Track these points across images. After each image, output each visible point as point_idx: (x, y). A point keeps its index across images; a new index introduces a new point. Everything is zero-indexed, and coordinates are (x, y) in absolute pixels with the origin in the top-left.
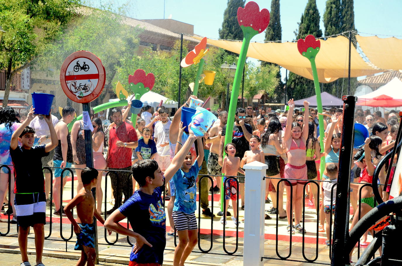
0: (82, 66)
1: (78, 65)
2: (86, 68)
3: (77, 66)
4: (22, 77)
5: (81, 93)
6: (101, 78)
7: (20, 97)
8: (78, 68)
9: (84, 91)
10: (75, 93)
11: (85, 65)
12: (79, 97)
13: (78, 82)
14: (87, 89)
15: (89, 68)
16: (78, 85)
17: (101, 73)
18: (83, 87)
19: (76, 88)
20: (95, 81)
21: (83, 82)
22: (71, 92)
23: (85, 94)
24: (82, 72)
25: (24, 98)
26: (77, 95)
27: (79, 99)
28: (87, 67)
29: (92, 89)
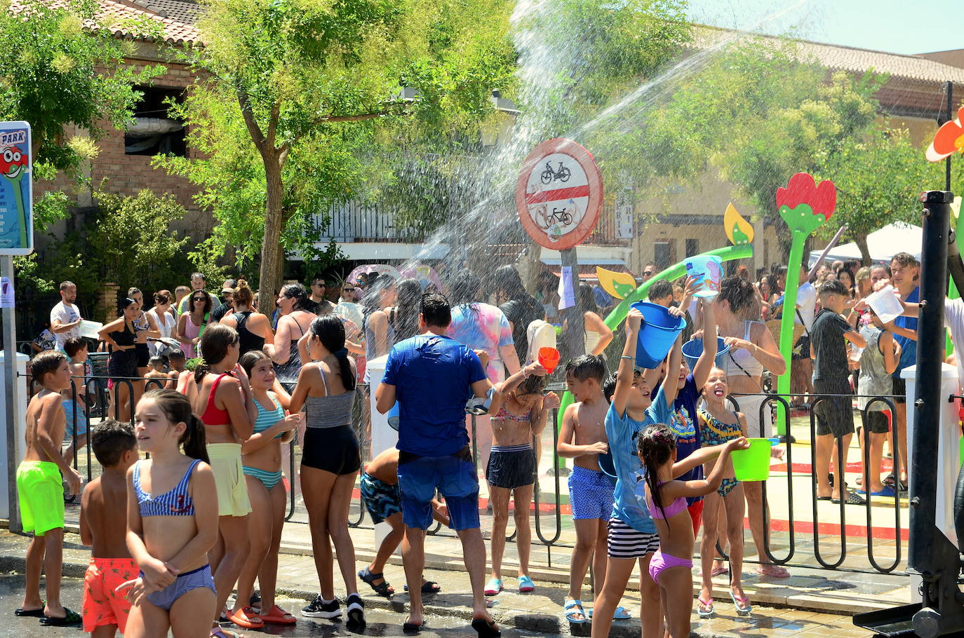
0: (556, 172)
1: (549, 171)
2: (564, 175)
4: (616, 211)
5: (557, 228)
6: (595, 194)
7: (613, 258)
8: (549, 175)
9: (562, 223)
10: (546, 228)
11: (564, 169)
12: (553, 237)
13: (552, 205)
14: (567, 219)
15: (570, 175)
16: (550, 213)
17: (594, 183)
18: (559, 215)
19: (546, 219)
20: (582, 202)
21: (560, 204)
22: (539, 228)
23: (564, 231)
24: (557, 184)
25: (623, 259)
26: (549, 232)
27: (553, 241)
28: (566, 172)
29: (577, 219)
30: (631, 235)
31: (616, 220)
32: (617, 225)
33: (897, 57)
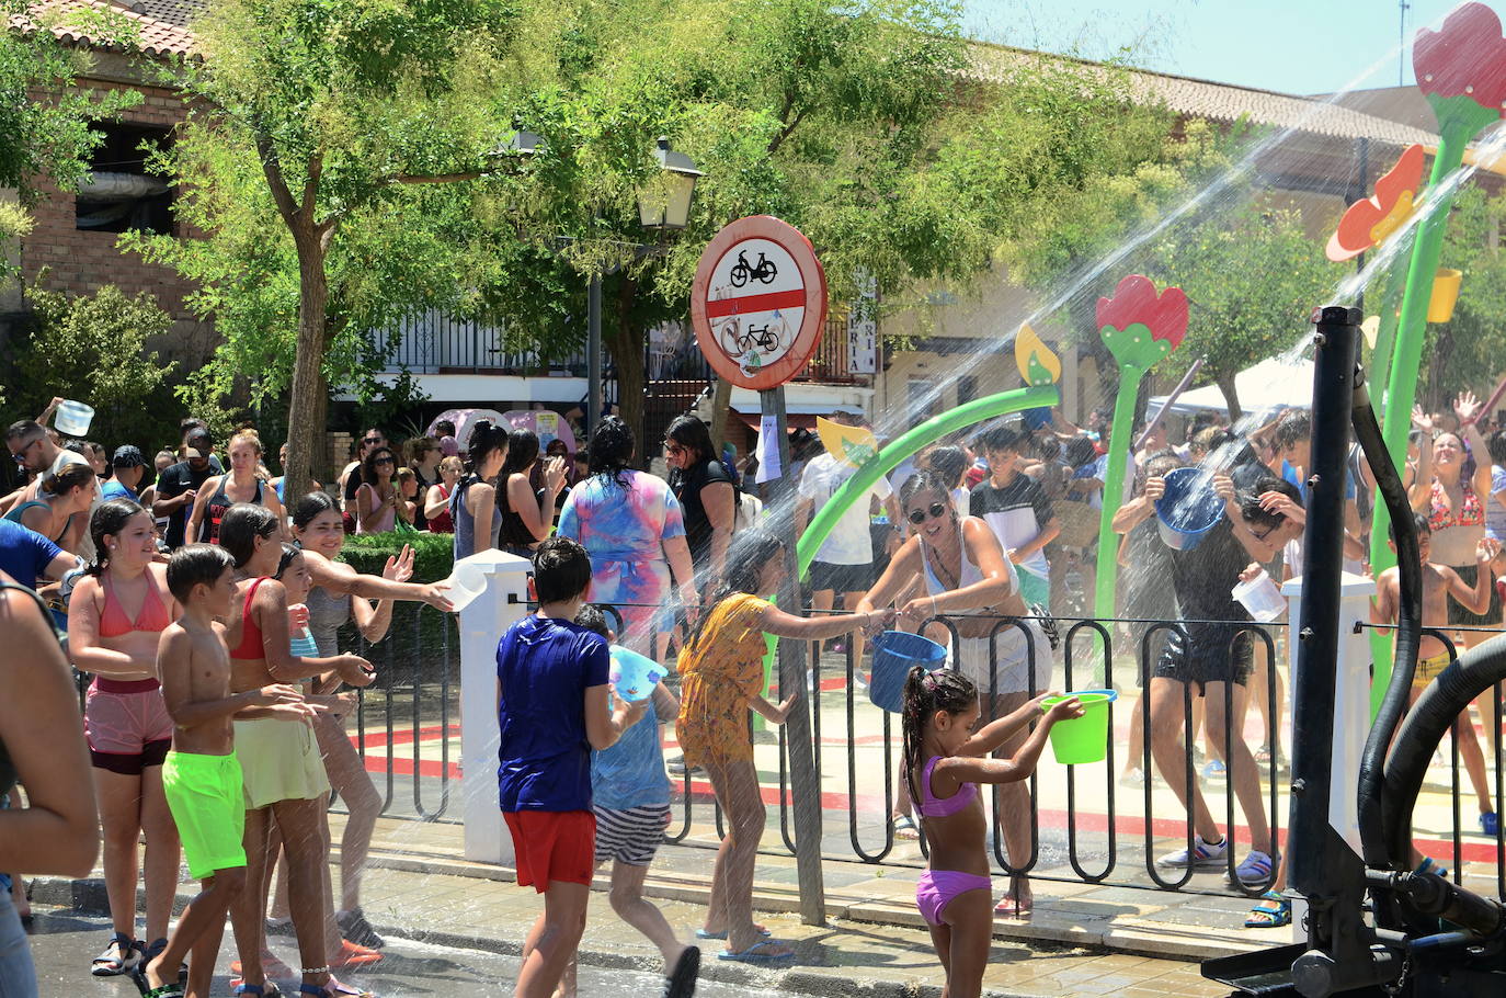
0: (754, 267)
1: (743, 264)
2: (767, 273)
3: (740, 267)
4: (850, 330)
5: (755, 357)
6: (814, 302)
8: (743, 273)
9: (762, 348)
10: (738, 356)
11: (766, 263)
12: (748, 369)
13: (747, 320)
14: (770, 342)
15: (775, 272)
16: (744, 331)
17: (814, 285)
18: (758, 336)
19: (738, 341)
20: (793, 315)
21: (759, 319)
22: (725, 353)
23: (765, 360)
24: (755, 288)
25: (859, 406)
26: (742, 361)
27: (748, 375)
28: (770, 268)
29: (786, 342)
30: (872, 369)
31: (850, 346)
32: (851, 352)
33: (1285, 99)
